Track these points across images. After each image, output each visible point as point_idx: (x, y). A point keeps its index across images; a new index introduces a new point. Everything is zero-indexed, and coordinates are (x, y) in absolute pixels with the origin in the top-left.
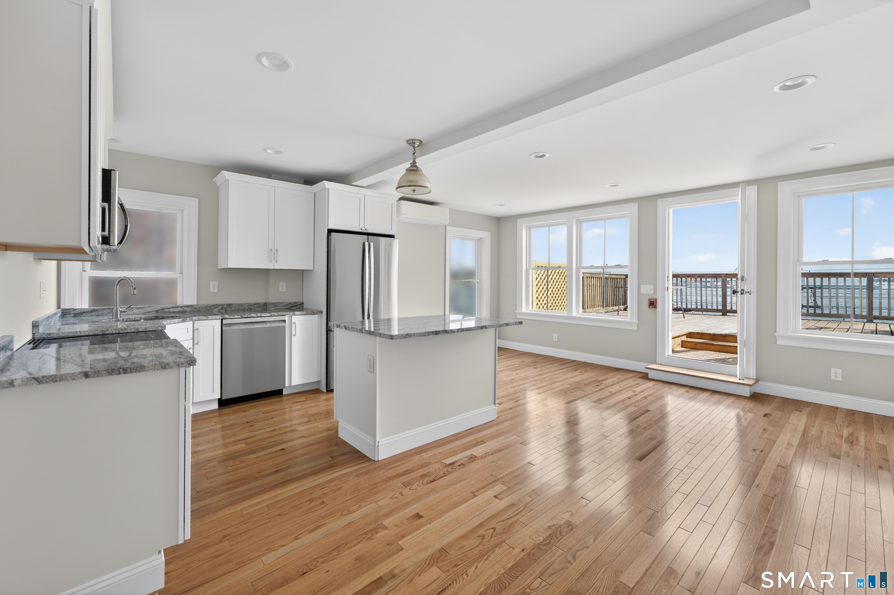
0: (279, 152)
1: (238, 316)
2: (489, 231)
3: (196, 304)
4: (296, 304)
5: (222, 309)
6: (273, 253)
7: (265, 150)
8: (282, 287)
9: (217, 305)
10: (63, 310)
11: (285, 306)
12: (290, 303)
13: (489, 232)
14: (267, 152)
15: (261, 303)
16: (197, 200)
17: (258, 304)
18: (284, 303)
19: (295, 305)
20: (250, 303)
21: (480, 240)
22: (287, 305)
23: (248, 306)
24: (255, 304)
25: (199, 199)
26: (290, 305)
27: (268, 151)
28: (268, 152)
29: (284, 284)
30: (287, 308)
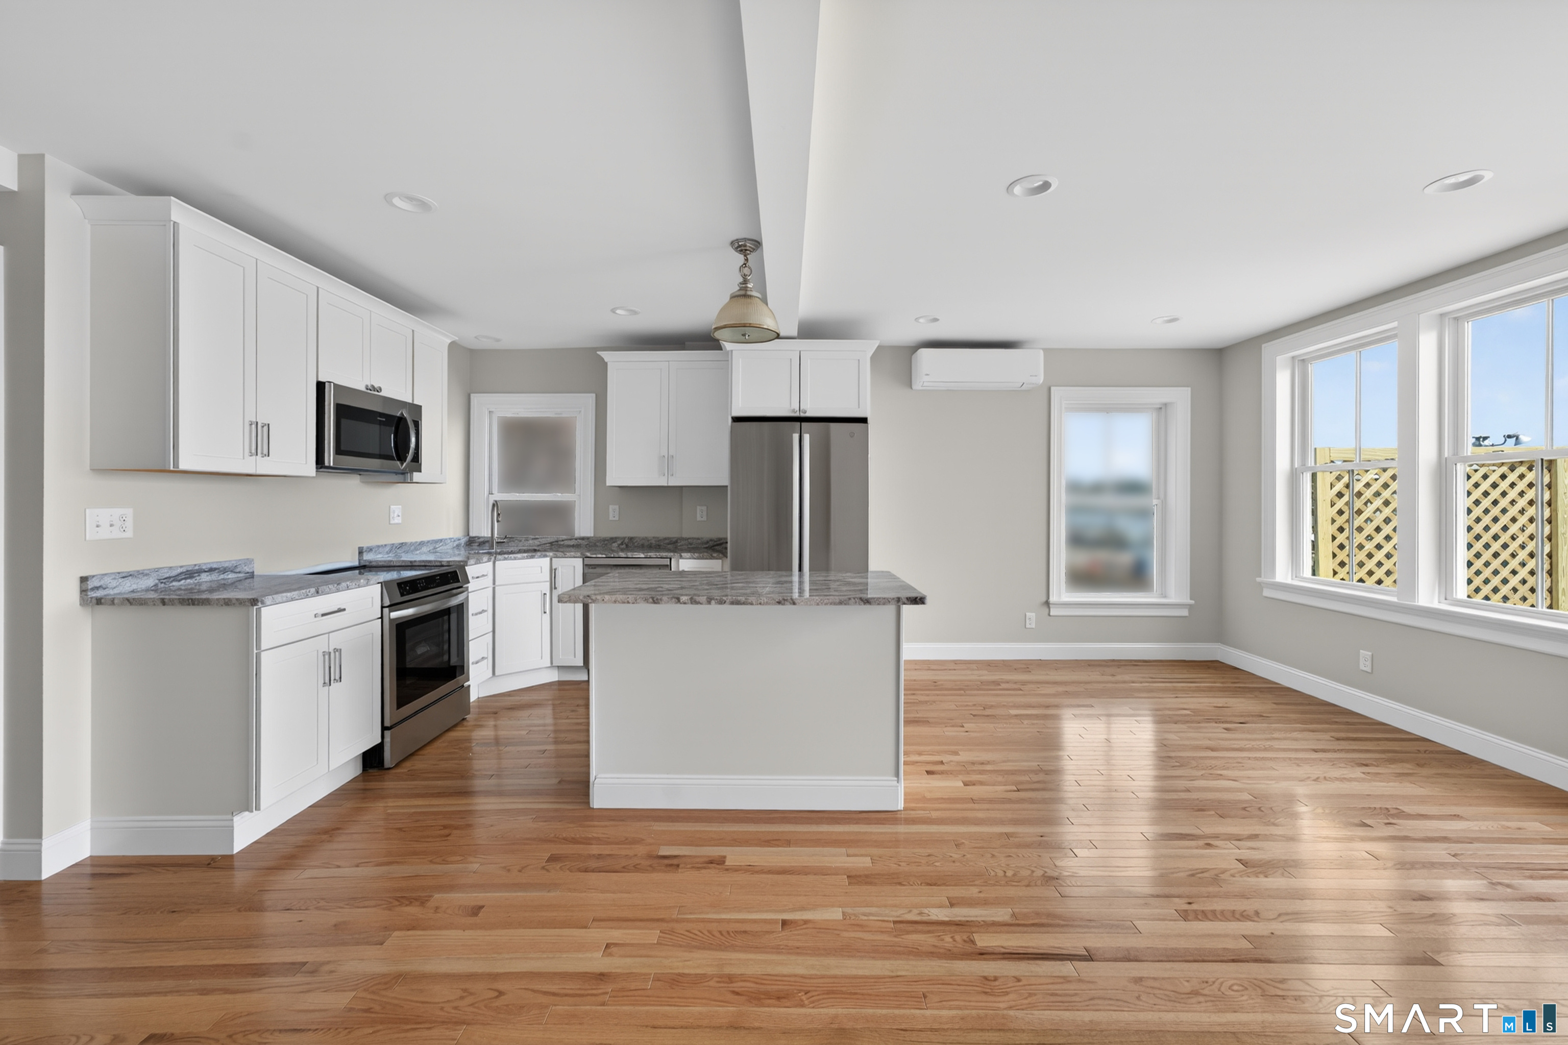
0: (635, 313)
1: (602, 554)
2: (1188, 386)
3: (592, 535)
4: (721, 542)
5: (622, 544)
6: (667, 462)
7: (613, 311)
8: (701, 513)
9: (616, 538)
10: (470, 537)
11: (703, 543)
12: (711, 540)
13: (1186, 388)
14: (616, 313)
15: (673, 538)
16: (594, 395)
17: (668, 538)
18: (702, 538)
19: (719, 542)
20: (658, 538)
21: (1162, 409)
22: (708, 542)
23: (655, 541)
24: (665, 539)
25: (596, 395)
26: (711, 543)
27: (618, 311)
28: (620, 315)
29: (704, 508)
30: (706, 548)
